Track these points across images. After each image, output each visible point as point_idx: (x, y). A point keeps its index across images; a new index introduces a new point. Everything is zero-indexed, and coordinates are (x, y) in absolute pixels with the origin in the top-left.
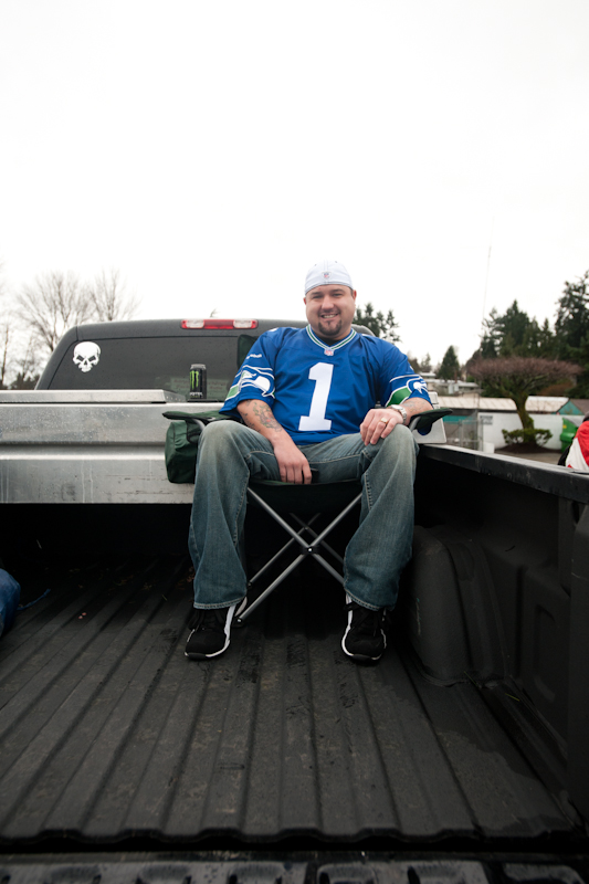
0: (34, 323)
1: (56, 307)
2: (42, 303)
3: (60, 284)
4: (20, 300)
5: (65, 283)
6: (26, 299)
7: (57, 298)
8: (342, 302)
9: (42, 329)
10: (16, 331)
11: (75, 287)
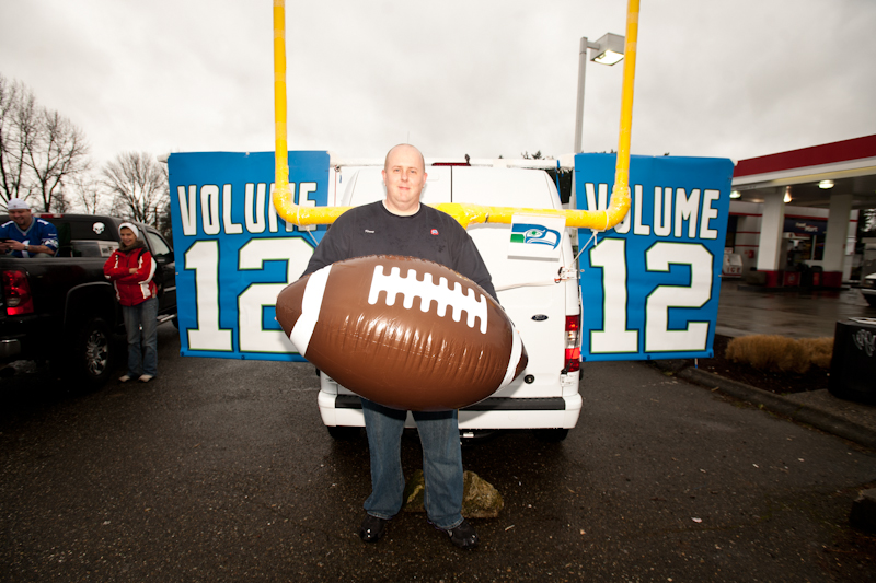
0: (118, 189)
1: (134, 179)
2: (123, 175)
3: (136, 163)
4: (107, 173)
5: (140, 162)
6: (111, 172)
7: (135, 172)
8: (24, 214)
9: (124, 194)
10: (102, 195)
11: (148, 164)
